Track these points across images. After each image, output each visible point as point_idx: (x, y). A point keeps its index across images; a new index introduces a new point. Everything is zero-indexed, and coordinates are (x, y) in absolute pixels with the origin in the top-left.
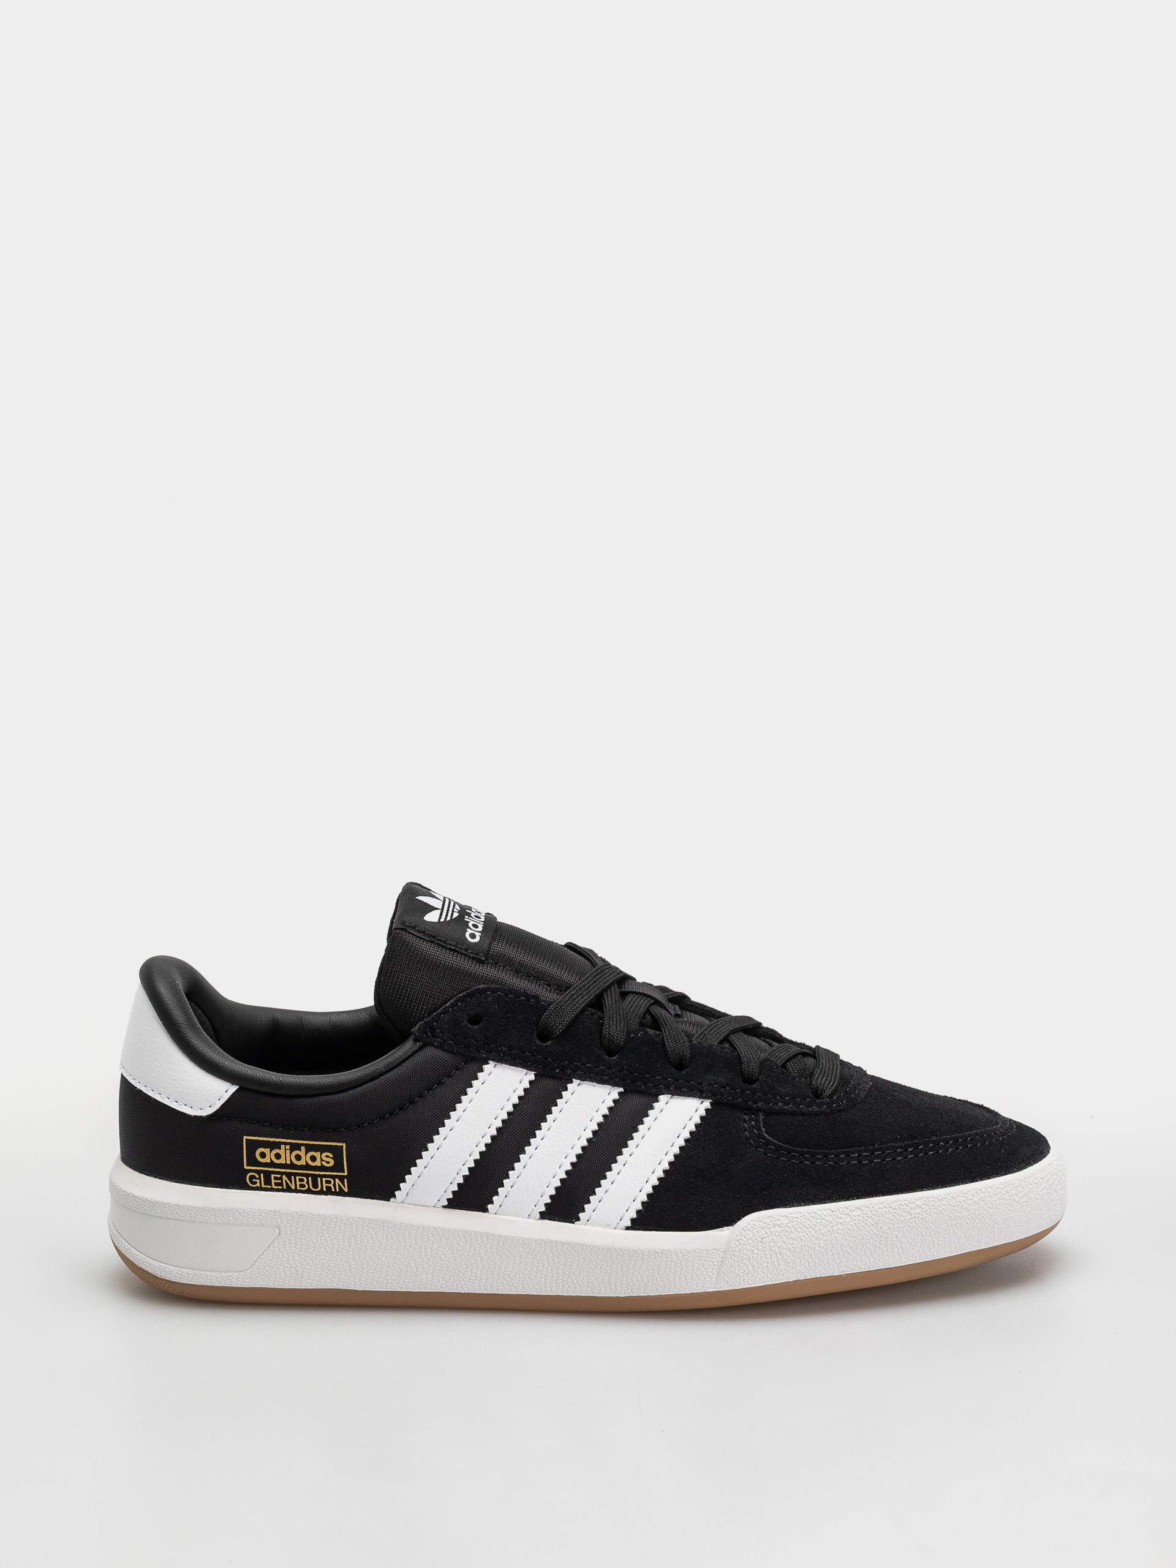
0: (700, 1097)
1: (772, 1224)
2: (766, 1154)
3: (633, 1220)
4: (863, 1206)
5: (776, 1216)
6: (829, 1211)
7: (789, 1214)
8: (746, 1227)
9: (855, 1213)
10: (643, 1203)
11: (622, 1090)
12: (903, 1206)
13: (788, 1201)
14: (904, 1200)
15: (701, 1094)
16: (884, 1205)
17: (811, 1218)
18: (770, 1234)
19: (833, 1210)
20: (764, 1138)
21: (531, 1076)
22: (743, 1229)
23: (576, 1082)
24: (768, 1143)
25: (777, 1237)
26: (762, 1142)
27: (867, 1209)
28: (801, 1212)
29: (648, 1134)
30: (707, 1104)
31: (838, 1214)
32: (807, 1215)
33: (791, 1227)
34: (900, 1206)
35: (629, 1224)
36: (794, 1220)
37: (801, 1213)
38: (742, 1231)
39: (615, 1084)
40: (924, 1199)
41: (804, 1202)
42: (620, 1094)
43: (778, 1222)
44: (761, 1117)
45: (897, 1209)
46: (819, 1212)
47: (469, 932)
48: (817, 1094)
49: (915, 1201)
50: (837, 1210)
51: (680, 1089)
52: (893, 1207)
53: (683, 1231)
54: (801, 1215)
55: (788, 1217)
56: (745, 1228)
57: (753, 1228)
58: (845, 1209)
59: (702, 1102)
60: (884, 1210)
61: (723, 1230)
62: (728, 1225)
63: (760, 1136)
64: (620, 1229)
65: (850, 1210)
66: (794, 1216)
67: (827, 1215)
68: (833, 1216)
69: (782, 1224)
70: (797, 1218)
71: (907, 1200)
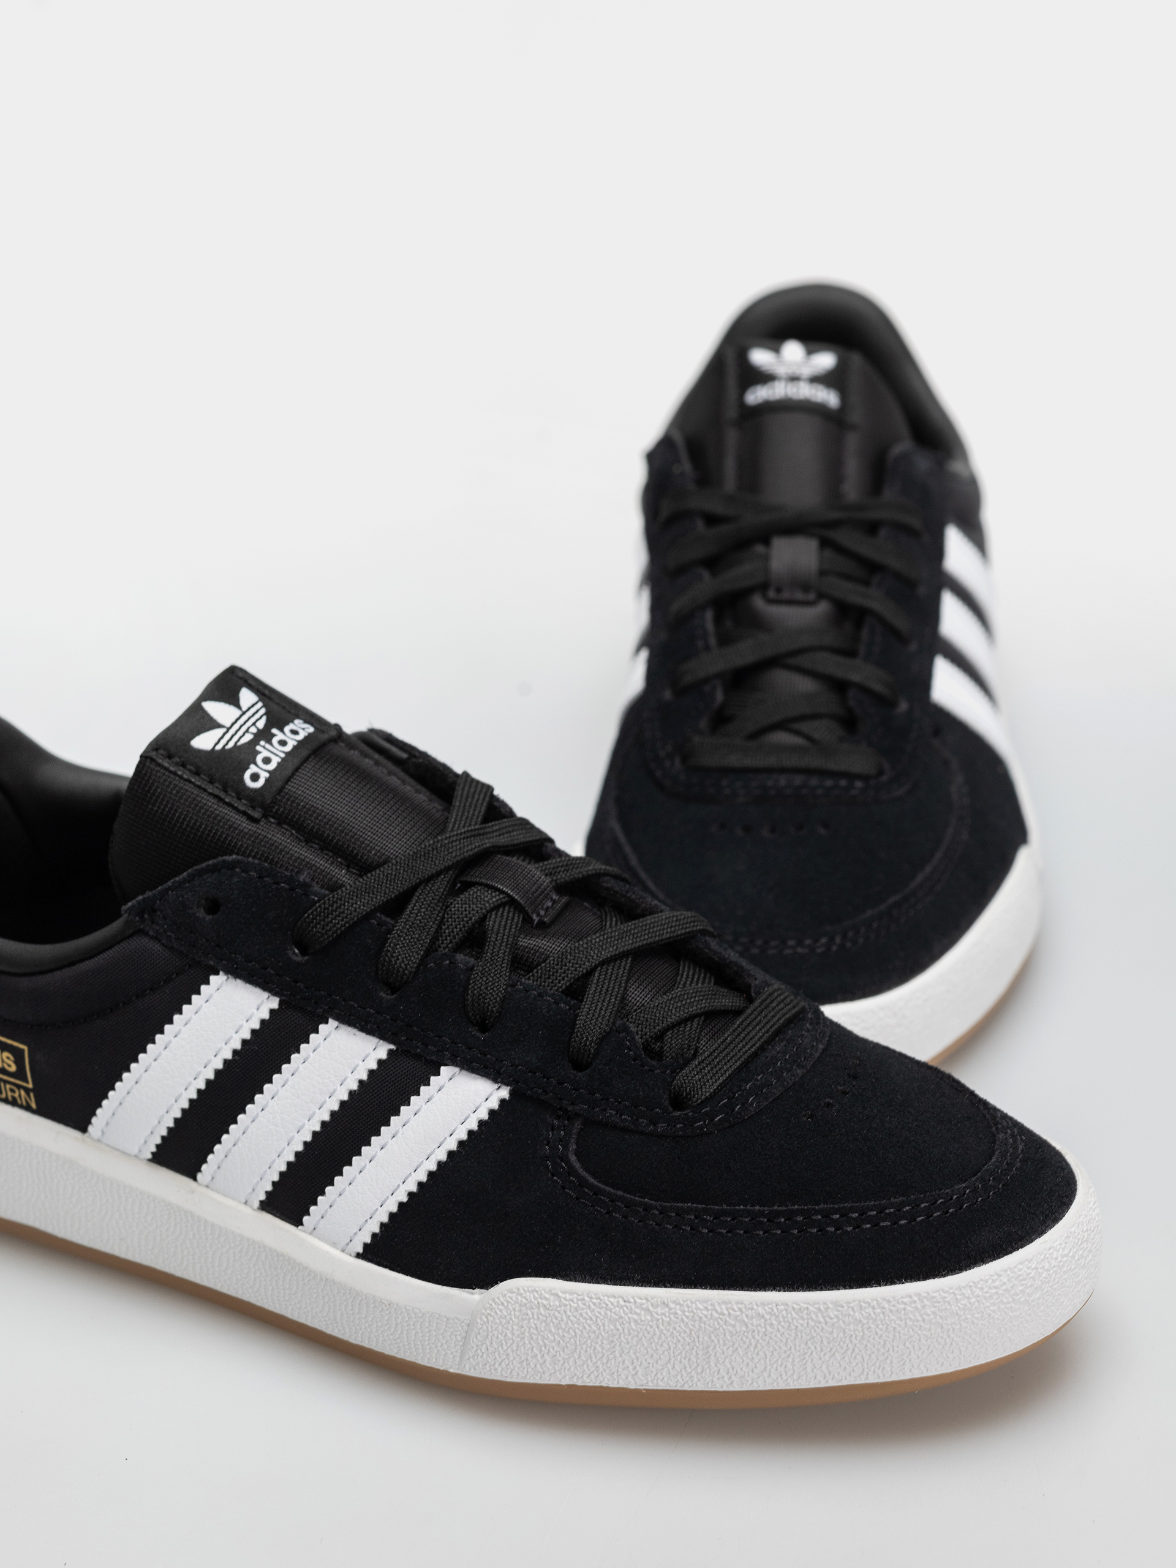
0: (495, 1081)
1: (536, 1302)
2: (563, 1188)
3: (366, 1246)
4: (674, 1302)
5: (543, 1292)
6: (621, 1300)
7: (562, 1292)
8: (498, 1298)
9: (659, 1310)
10: (382, 1225)
11: (392, 1047)
12: (734, 1311)
13: (571, 1270)
14: (737, 1303)
15: (495, 1075)
16: (705, 1305)
17: (592, 1305)
18: (531, 1316)
19: (626, 1299)
20: (568, 1162)
21: (274, 1003)
22: (494, 1300)
23: (332, 1023)
24: (571, 1171)
25: (541, 1323)
26: (564, 1168)
27: (678, 1307)
28: (581, 1293)
29: (414, 1121)
30: (505, 1093)
31: (633, 1307)
32: (587, 1299)
33: (562, 1312)
34: (731, 1311)
35: (360, 1250)
36: (567, 1303)
37: (579, 1295)
38: (493, 1304)
39: (383, 1037)
40: (770, 1306)
41: (591, 1276)
42: (390, 1052)
43: (544, 1302)
44: (577, 1125)
45: (724, 1315)
46: (606, 1298)
47: (253, 769)
48: (678, 1101)
49: (755, 1307)
50: (632, 1300)
51: (471, 1063)
52: (719, 1310)
53: (424, 1280)
54: (579, 1297)
55: (560, 1297)
56: (497, 1300)
57: (508, 1302)
58: (644, 1301)
59: (499, 1088)
60: (705, 1312)
61: (473, 1294)
62: (482, 1288)
63: (564, 1158)
64: (347, 1254)
65: (652, 1305)
66: (568, 1296)
67: (615, 1304)
68: (625, 1308)
69: (550, 1306)
70: (572, 1300)
71: (742, 1303)
